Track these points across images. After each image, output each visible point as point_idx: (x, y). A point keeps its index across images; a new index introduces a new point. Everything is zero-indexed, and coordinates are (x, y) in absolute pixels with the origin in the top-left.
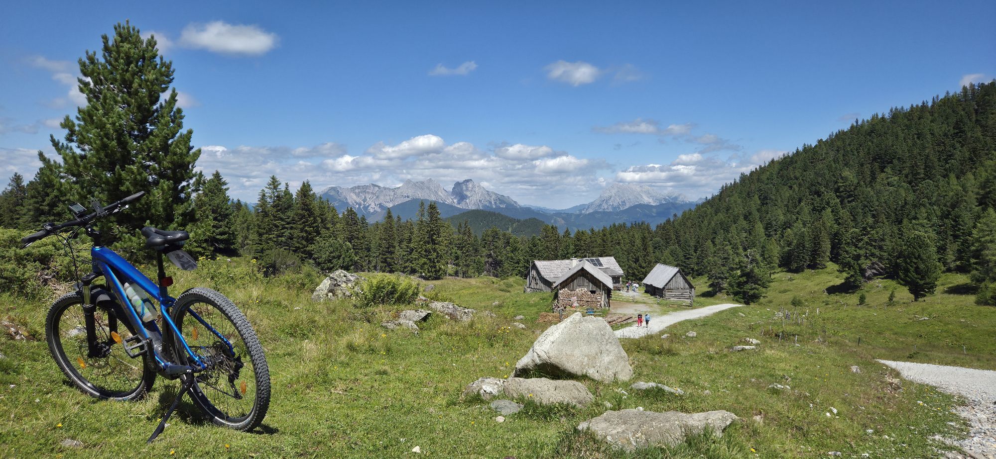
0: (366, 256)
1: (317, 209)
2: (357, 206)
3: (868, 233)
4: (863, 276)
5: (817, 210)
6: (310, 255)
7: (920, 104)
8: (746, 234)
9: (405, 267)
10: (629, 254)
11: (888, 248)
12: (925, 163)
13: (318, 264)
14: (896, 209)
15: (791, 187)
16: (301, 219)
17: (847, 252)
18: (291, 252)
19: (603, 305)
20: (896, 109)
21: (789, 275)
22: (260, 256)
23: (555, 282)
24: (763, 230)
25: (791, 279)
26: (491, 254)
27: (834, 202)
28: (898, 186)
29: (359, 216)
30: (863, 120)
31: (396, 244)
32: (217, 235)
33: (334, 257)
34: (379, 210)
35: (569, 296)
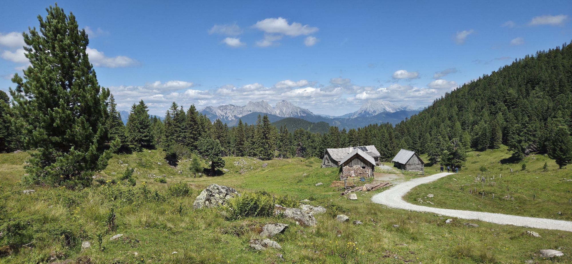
0: (228, 147)
1: (199, 121)
2: (222, 117)
3: (526, 127)
4: (524, 152)
5: (493, 114)
6: (196, 147)
7: (555, 49)
8: (450, 129)
9: (250, 153)
10: (381, 142)
11: (539, 136)
12: (560, 84)
13: (201, 153)
14: (542, 112)
15: (476, 100)
16: (190, 127)
17: (513, 138)
18: (185, 146)
19: (370, 175)
20: (540, 52)
21: (477, 153)
22: (167, 149)
23: (340, 162)
24: (460, 126)
25: (478, 155)
26: (300, 144)
27: (504, 108)
28: (544, 98)
29: (224, 124)
30: (520, 59)
31: (245, 139)
32: (143, 137)
33: (210, 149)
34: (234, 119)
35: (349, 170)
